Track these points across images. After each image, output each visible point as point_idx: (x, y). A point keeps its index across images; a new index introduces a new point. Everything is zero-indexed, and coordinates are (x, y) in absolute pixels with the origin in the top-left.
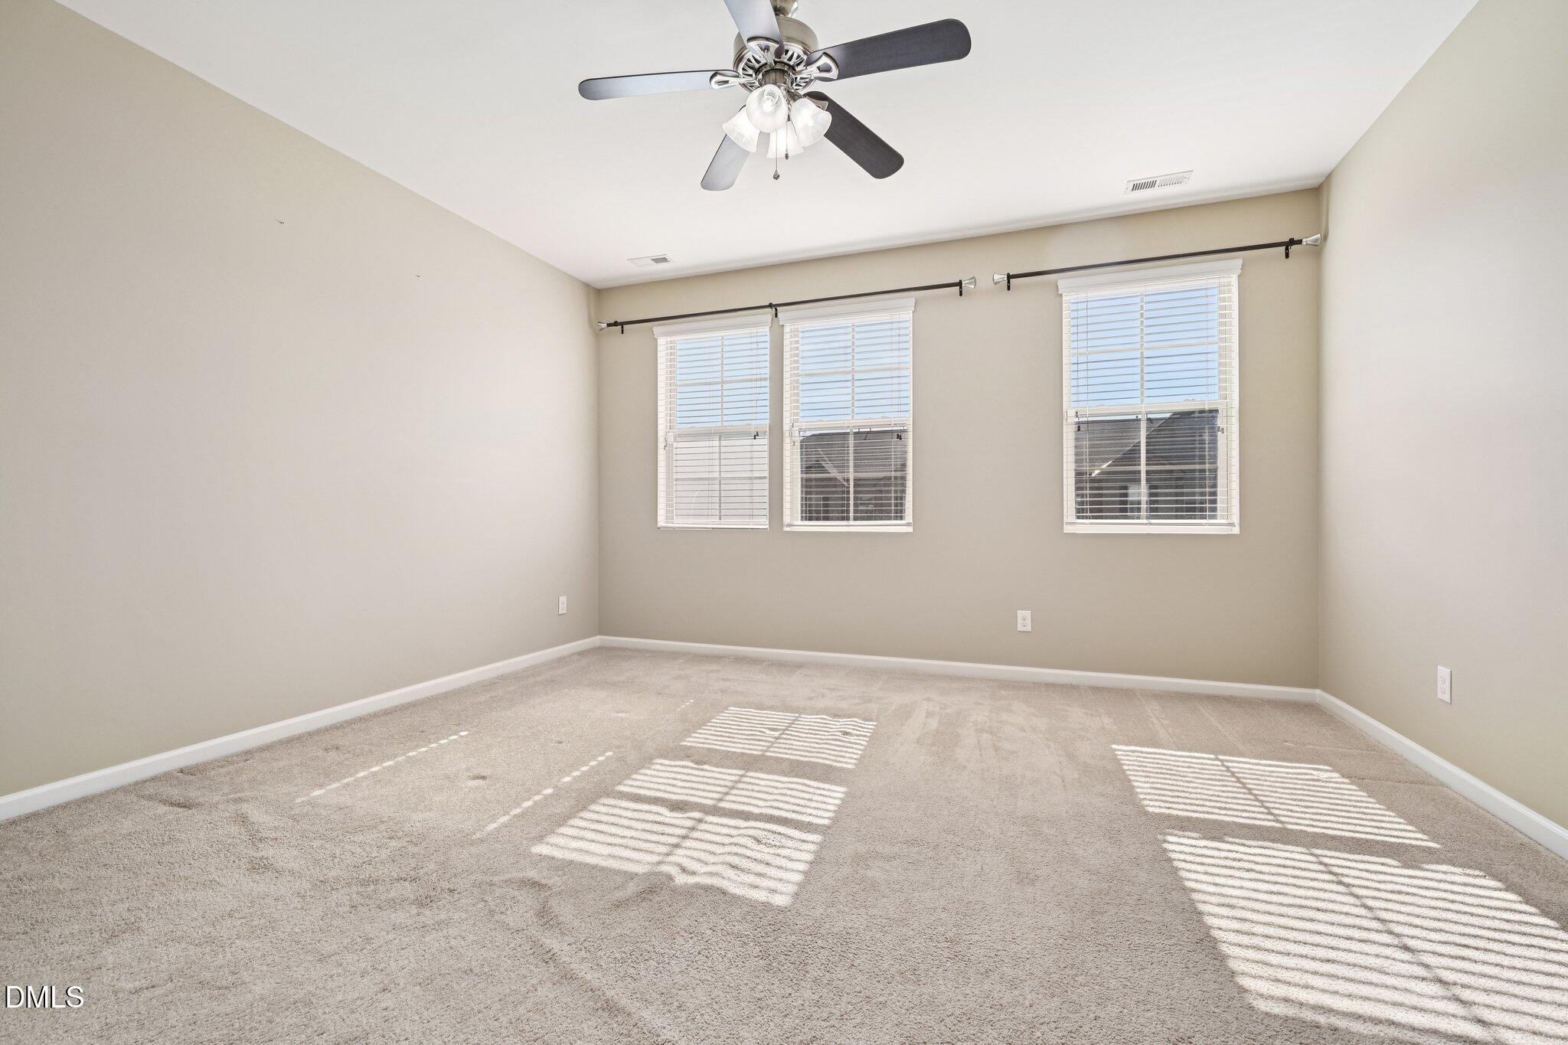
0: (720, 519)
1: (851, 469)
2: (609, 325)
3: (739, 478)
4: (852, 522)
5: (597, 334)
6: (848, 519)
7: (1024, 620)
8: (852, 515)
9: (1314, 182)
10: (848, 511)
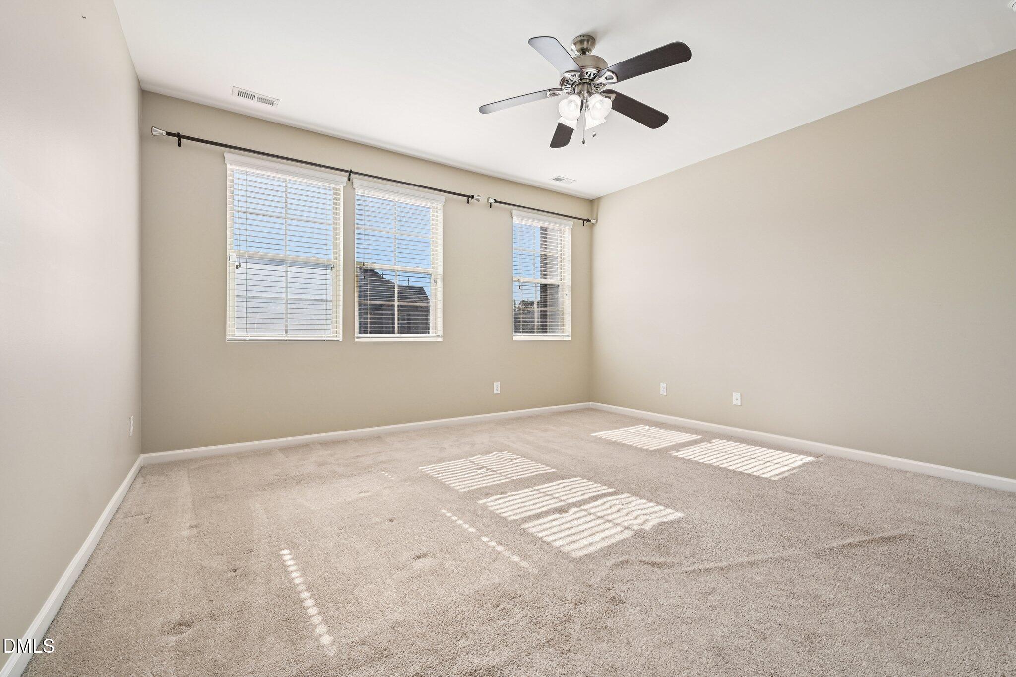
0: (286, 332)
1: (396, 298)
2: (168, 134)
3: (306, 300)
4: (396, 335)
5: (144, 137)
6: (393, 333)
7: (497, 387)
8: (396, 330)
9: (591, 198)
10: (394, 328)
